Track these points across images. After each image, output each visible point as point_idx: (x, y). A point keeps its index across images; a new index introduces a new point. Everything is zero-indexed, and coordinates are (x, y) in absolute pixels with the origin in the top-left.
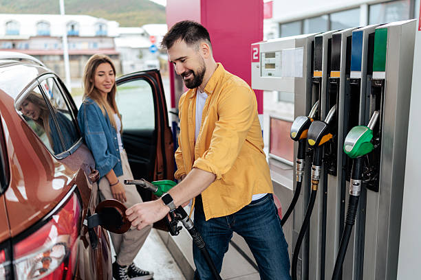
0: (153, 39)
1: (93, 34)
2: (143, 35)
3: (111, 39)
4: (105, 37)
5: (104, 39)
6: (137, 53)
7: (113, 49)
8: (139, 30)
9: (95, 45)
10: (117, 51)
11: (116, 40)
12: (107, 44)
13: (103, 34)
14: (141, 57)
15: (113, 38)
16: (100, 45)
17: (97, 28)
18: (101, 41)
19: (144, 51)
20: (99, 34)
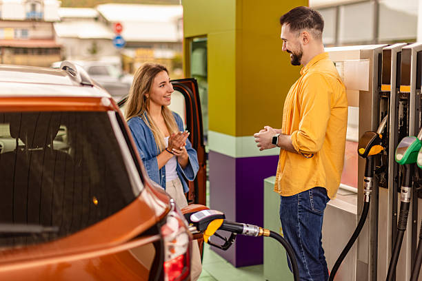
0: (119, 28)
1: (22, 16)
2: (96, 19)
3: (50, 25)
4: (41, 21)
5: (38, 25)
6: (88, 45)
7: (52, 38)
8: (91, 13)
9: (24, 32)
10: (58, 42)
11: (57, 27)
12: (42, 32)
13: (37, 17)
14: (94, 51)
15: (52, 23)
16: (32, 33)
17: (29, 8)
18: (34, 27)
19: (100, 44)
20: (31, 17)
